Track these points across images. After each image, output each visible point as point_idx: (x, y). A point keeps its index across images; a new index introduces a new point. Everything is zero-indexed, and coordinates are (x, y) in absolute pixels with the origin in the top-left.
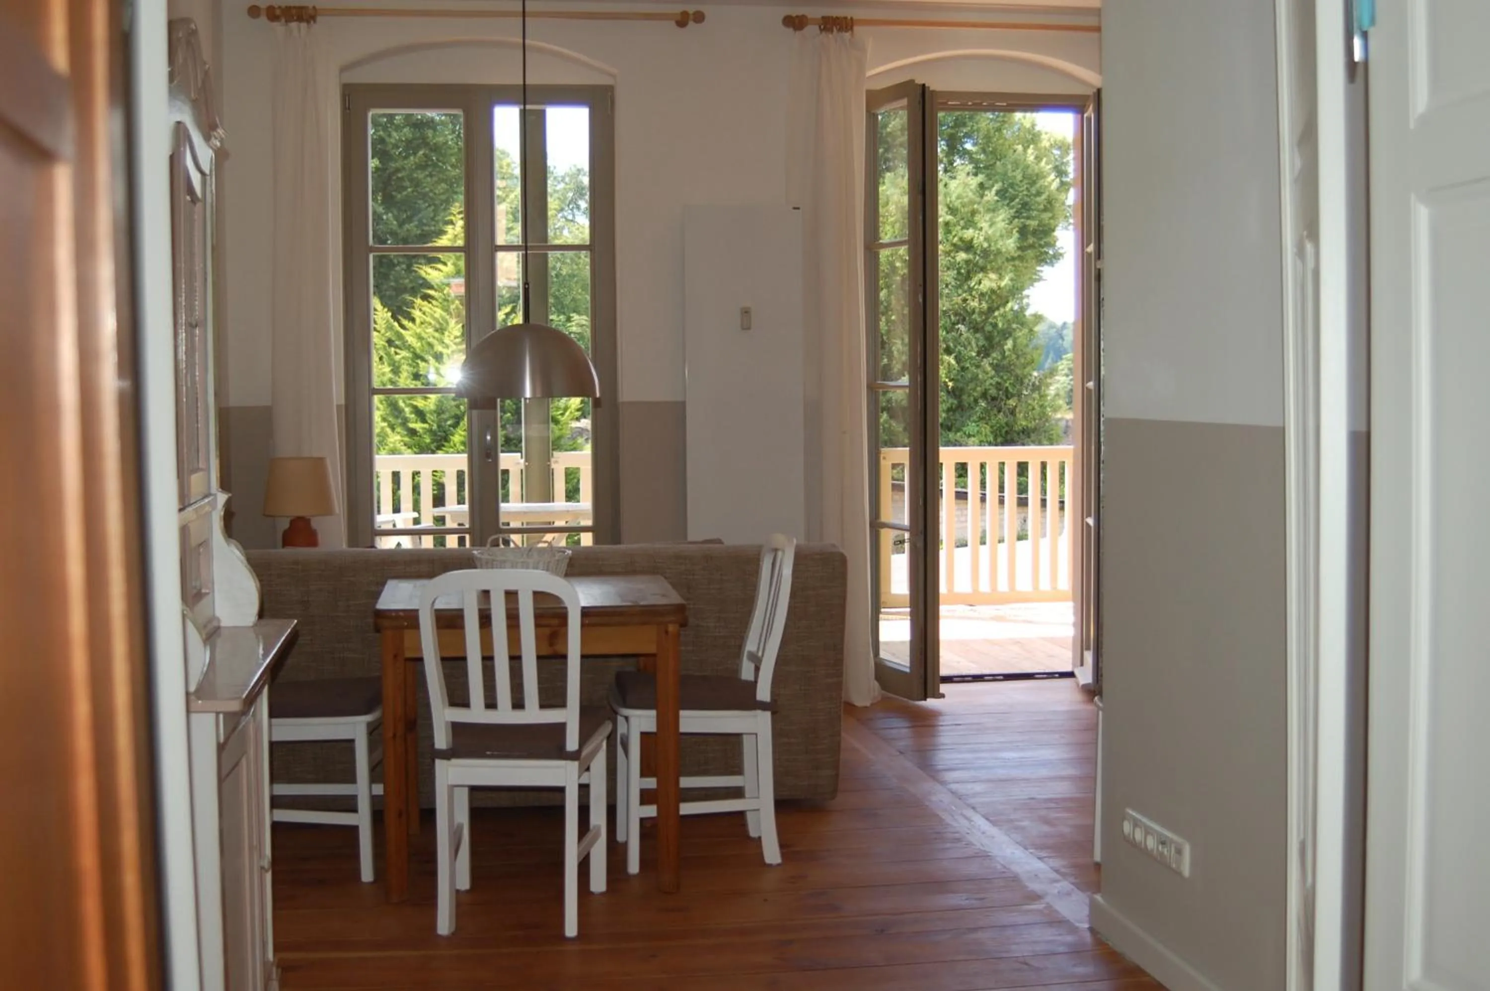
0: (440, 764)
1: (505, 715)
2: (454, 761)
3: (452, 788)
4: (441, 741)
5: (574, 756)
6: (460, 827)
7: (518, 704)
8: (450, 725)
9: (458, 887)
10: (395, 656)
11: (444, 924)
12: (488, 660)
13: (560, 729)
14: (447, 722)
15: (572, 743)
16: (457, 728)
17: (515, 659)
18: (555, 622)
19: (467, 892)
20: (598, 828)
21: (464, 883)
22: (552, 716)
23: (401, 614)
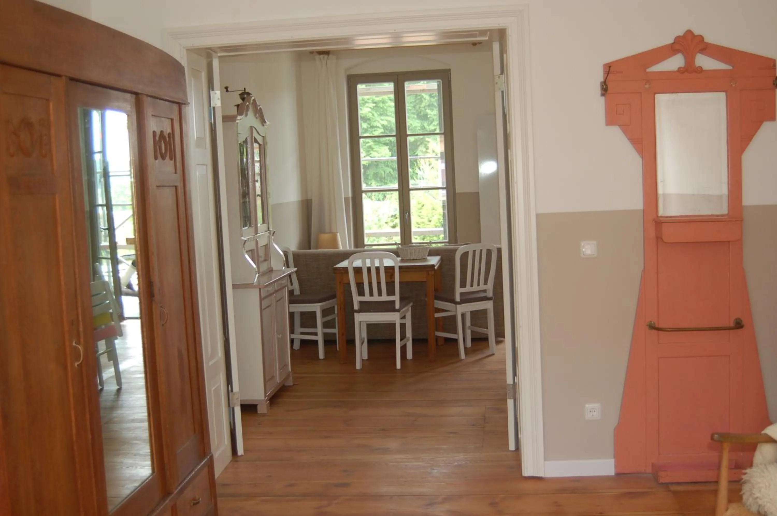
0: (356, 315)
1: (376, 298)
2: (361, 314)
3: (360, 322)
4: (356, 307)
5: (398, 311)
6: (364, 338)
7: (380, 294)
8: (359, 302)
9: (363, 358)
10: (340, 283)
11: (358, 366)
12: (370, 284)
13: (394, 302)
14: (358, 301)
15: (397, 306)
16: (361, 303)
17: (379, 283)
18: (391, 271)
19: (367, 360)
20: (409, 338)
21: (365, 357)
22: (391, 298)
23: (341, 269)
